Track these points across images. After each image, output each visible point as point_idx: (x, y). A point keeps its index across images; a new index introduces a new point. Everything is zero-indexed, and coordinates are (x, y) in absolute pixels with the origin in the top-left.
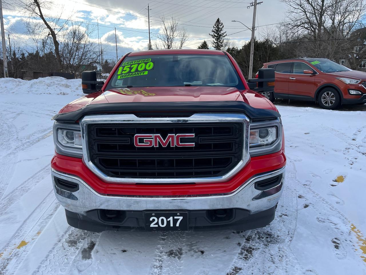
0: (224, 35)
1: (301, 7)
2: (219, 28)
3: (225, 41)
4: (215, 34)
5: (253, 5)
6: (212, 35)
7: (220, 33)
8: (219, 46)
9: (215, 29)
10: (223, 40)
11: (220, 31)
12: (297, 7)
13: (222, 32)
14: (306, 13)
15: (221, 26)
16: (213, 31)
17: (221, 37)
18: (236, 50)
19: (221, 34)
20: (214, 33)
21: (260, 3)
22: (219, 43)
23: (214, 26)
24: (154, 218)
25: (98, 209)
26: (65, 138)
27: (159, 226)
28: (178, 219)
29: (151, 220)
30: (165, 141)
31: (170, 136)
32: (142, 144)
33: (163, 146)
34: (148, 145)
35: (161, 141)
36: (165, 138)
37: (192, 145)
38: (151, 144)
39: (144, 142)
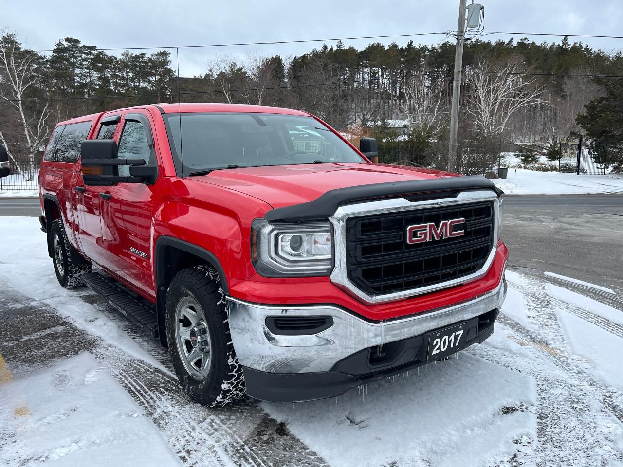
24: (438, 340)
25: (369, 348)
26: (288, 249)
27: (440, 350)
28: (460, 334)
29: (434, 344)
30: (438, 232)
31: (443, 223)
32: (416, 239)
33: (436, 239)
34: (422, 240)
35: (436, 232)
36: (438, 226)
37: (462, 233)
38: (425, 237)
39: (418, 236)
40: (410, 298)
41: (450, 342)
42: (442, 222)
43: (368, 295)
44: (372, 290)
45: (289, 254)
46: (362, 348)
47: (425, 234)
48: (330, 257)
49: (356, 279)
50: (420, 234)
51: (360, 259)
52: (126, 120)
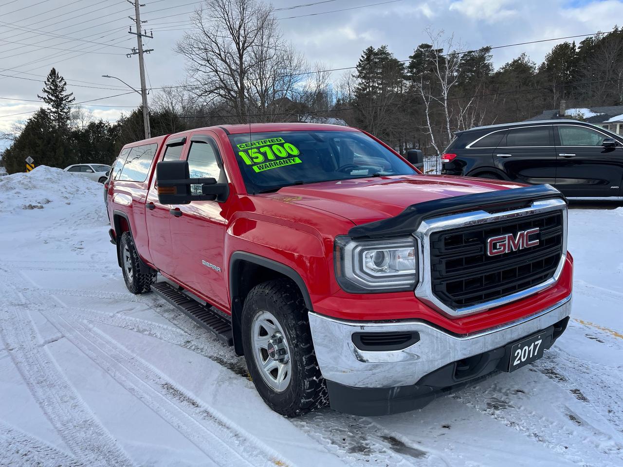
0: (69, 99)
1: (209, 63)
2: (56, 86)
3: (73, 110)
4: (50, 96)
5: (138, 53)
6: (44, 99)
7: (60, 96)
8: (63, 119)
9: (48, 87)
10: (69, 108)
11: (61, 92)
12: (203, 63)
13: (64, 93)
14: (217, 73)
15: (60, 81)
16: (45, 91)
17: (64, 102)
18: (106, 126)
19: (63, 96)
20: (47, 94)
21: (149, 51)
22: (61, 113)
23: (47, 83)
24: (519, 351)
25: (455, 361)
26: (372, 265)
27: (521, 361)
28: (538, 344)
29: (516, 355)
30: (516, 242)
31: (520, 235)
32: (496, 250)
33: (514, 250)
34: (501, 252)
35: (514, 243)
36: (515, 237)
37: (537, 243)
38: (504, 249)
39: (498, 248)
40: (491, 310)
41: (529, 352)
42: (519, 233)
43: (452, 308)
44: (454, 304)
45: (372, 270)
46: (448, 362)
47: (505, 245)
48: (414, 271)
49: (440, 293)
50: (500, 246)
51: (444, 274)
52: (192, 142)
